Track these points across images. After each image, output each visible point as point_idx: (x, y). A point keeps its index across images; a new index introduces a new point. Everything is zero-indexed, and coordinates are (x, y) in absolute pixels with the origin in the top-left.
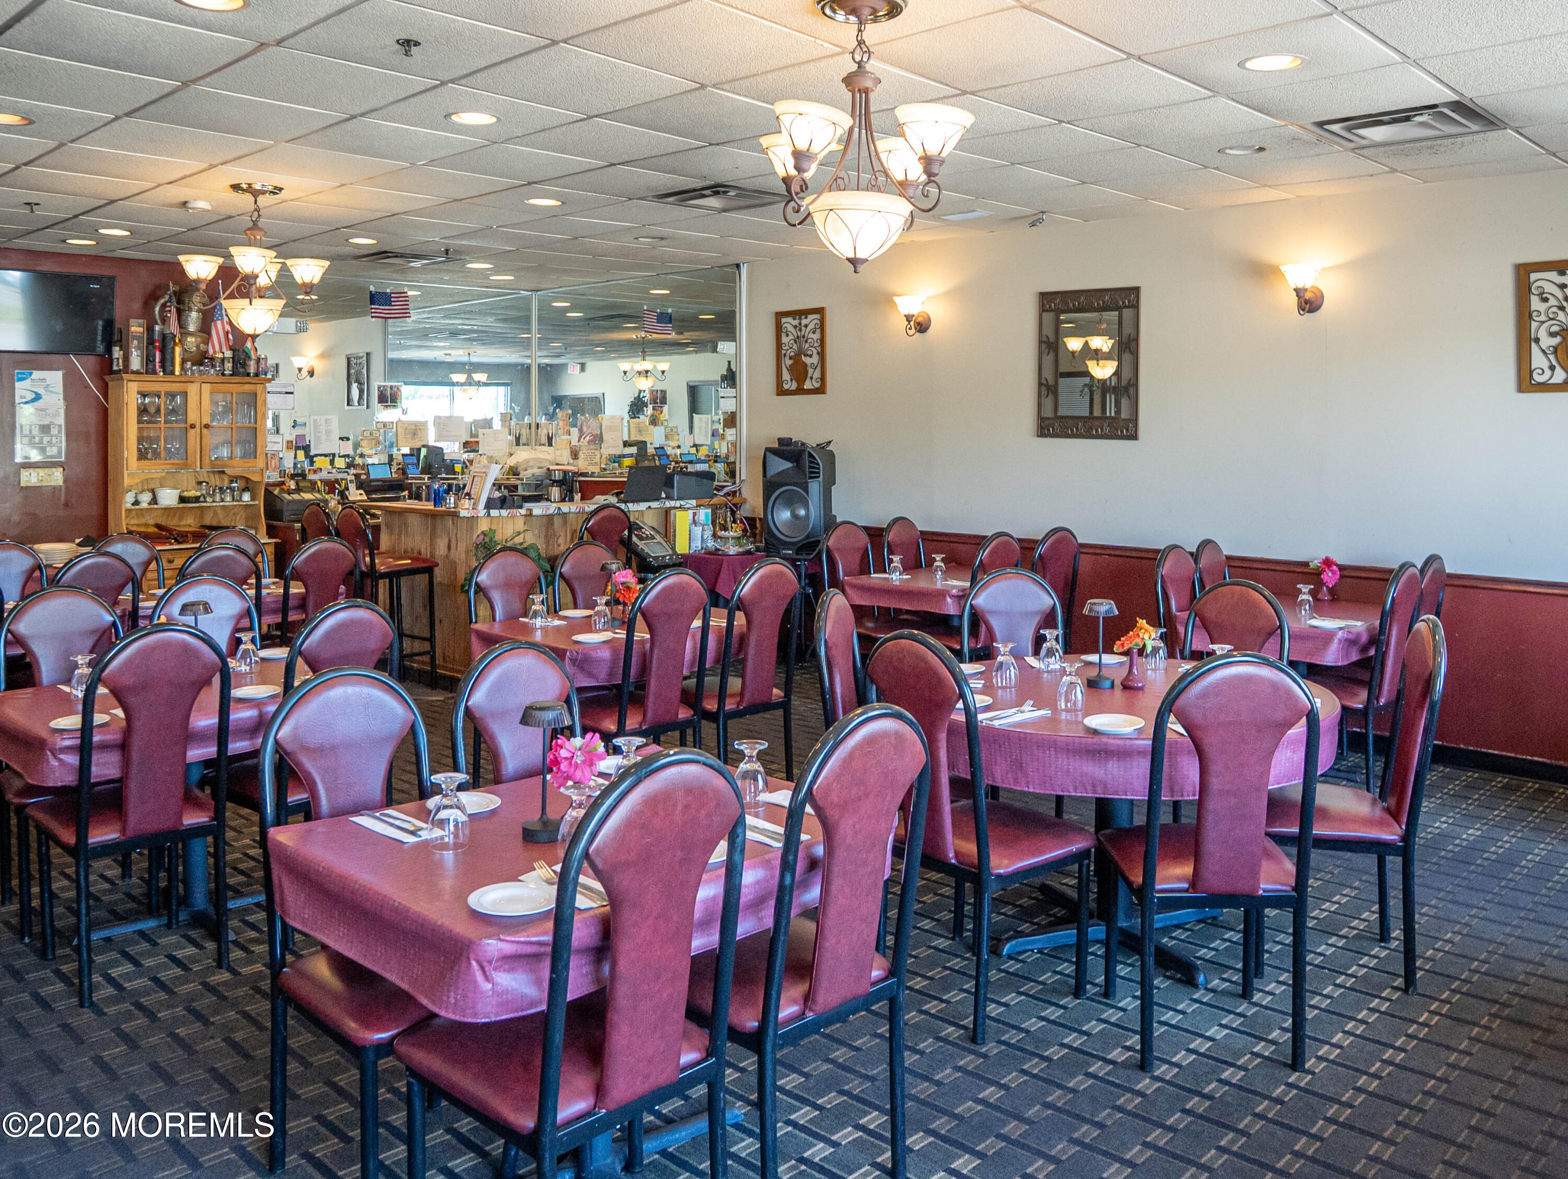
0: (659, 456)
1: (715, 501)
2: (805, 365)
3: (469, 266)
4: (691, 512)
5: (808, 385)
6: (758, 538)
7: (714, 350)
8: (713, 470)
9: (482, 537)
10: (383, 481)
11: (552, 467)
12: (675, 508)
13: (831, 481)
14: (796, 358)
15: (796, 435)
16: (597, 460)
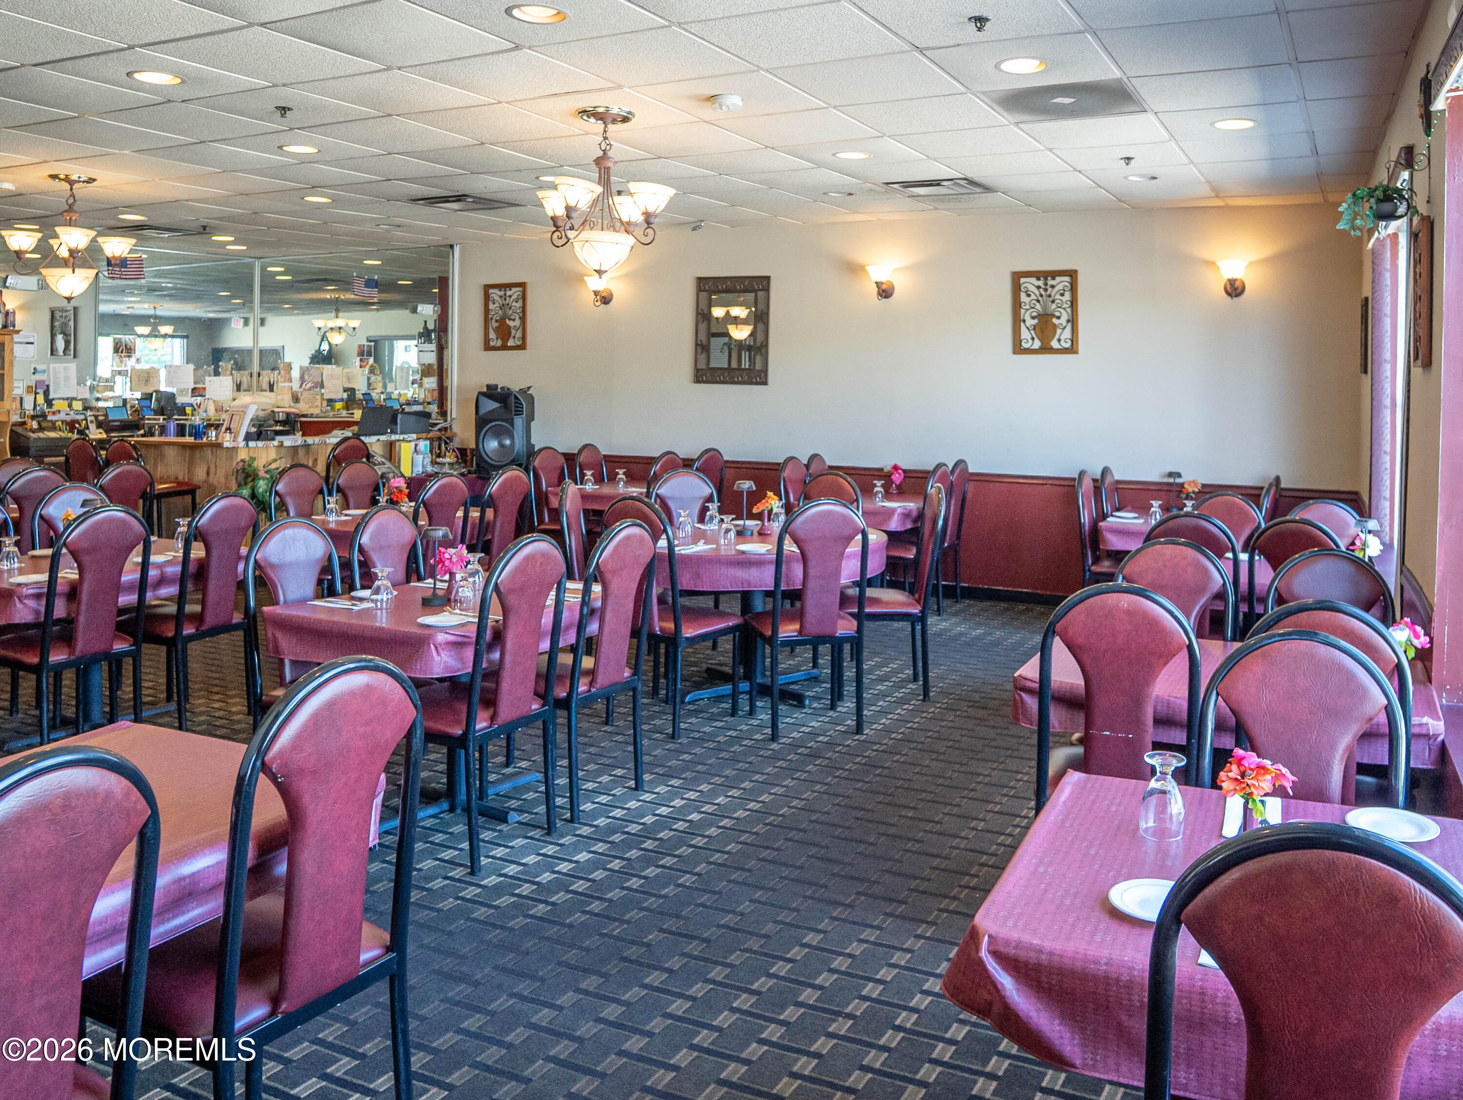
0: (366, 401)
1: (430, 435)
2: (509, 327)
3: (214, 238)
4: (413, 444)
5: (510, 343)
6: (468, 464)
7: (414, 311)
8: (426, 410)
9: (241, 464)
10: (121, 421)
11: (276, 410)
12: (399, 440)
13: (531, 418)
14: (502, 321)
15: (502, 382)
16: (318, 403)
